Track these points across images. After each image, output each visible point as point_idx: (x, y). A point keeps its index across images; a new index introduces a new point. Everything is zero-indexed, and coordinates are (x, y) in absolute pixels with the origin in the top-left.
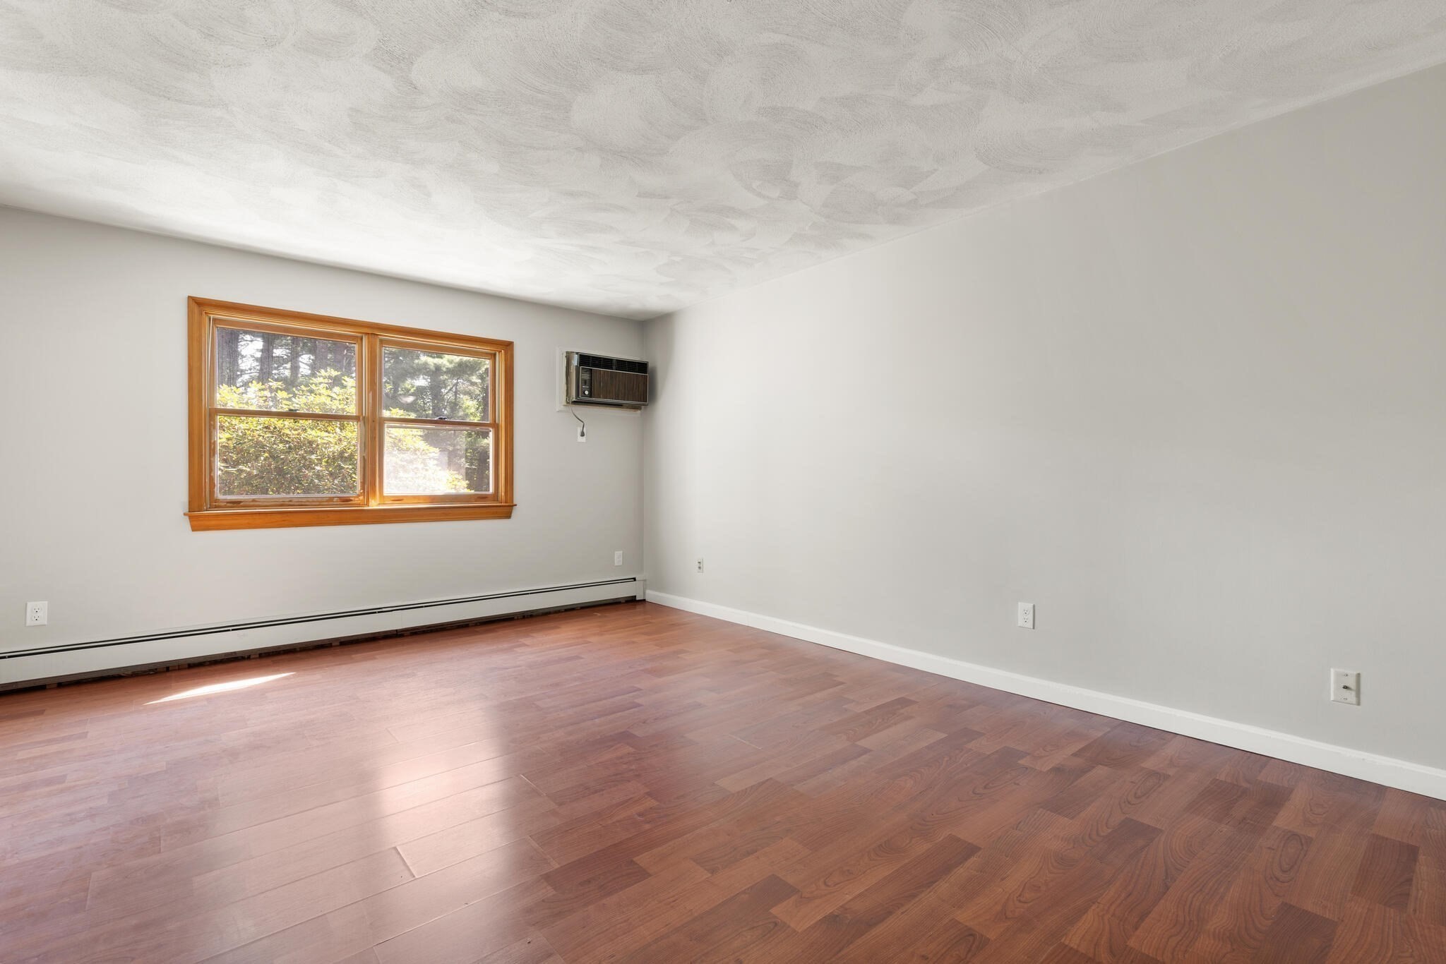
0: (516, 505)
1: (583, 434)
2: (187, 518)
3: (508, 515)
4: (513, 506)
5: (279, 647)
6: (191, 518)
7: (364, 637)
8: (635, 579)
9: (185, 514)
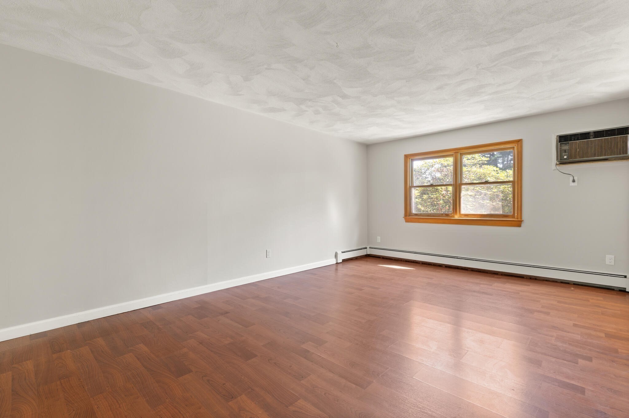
0: (523, 221)
1: (574, 181)
2: (404, 218)
3: (519, 226)
4: (521, 221)
5: (427, 262)
6: (405, 218)
7: (454, 266)
8: (625, 277)
9: (403, 217)
